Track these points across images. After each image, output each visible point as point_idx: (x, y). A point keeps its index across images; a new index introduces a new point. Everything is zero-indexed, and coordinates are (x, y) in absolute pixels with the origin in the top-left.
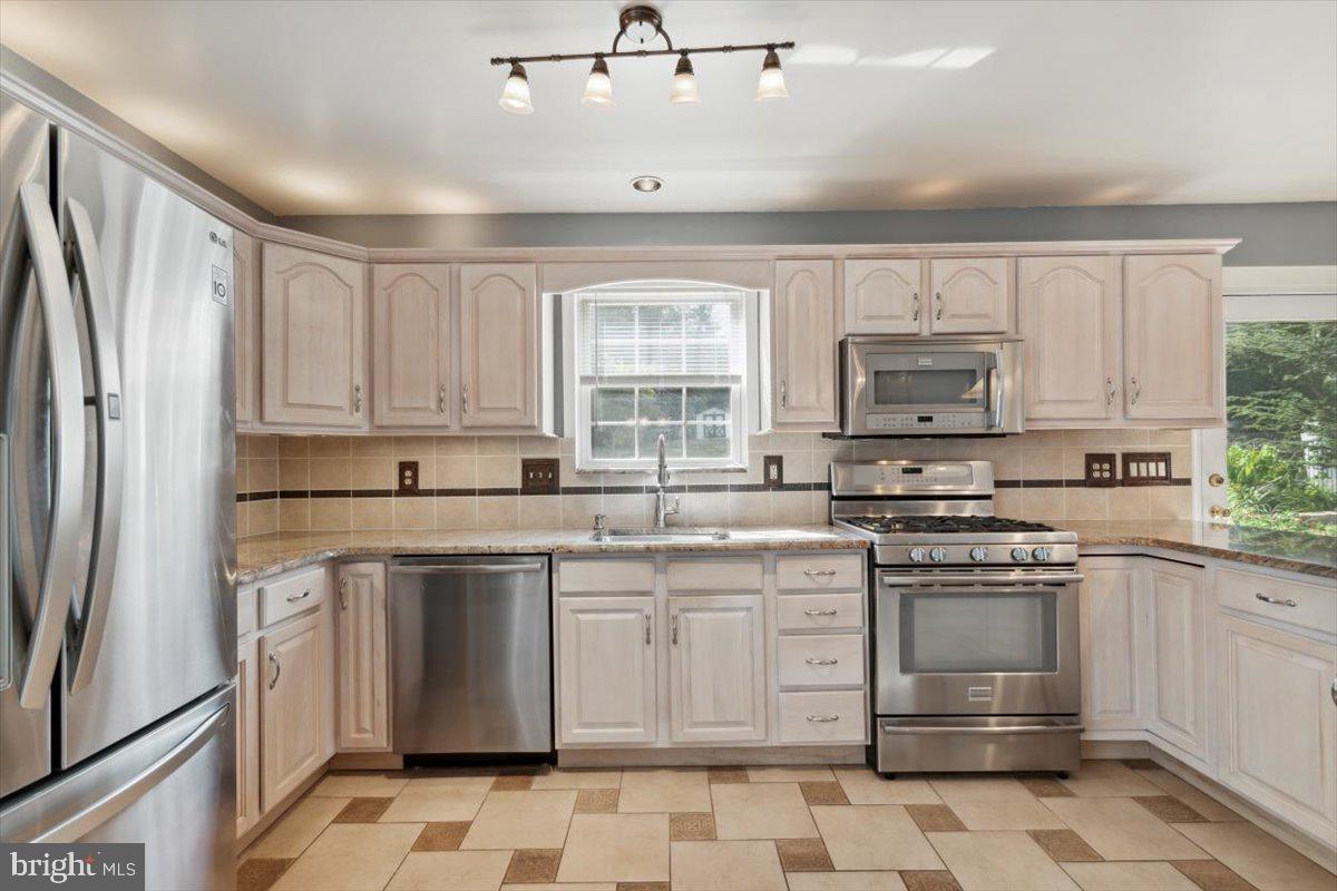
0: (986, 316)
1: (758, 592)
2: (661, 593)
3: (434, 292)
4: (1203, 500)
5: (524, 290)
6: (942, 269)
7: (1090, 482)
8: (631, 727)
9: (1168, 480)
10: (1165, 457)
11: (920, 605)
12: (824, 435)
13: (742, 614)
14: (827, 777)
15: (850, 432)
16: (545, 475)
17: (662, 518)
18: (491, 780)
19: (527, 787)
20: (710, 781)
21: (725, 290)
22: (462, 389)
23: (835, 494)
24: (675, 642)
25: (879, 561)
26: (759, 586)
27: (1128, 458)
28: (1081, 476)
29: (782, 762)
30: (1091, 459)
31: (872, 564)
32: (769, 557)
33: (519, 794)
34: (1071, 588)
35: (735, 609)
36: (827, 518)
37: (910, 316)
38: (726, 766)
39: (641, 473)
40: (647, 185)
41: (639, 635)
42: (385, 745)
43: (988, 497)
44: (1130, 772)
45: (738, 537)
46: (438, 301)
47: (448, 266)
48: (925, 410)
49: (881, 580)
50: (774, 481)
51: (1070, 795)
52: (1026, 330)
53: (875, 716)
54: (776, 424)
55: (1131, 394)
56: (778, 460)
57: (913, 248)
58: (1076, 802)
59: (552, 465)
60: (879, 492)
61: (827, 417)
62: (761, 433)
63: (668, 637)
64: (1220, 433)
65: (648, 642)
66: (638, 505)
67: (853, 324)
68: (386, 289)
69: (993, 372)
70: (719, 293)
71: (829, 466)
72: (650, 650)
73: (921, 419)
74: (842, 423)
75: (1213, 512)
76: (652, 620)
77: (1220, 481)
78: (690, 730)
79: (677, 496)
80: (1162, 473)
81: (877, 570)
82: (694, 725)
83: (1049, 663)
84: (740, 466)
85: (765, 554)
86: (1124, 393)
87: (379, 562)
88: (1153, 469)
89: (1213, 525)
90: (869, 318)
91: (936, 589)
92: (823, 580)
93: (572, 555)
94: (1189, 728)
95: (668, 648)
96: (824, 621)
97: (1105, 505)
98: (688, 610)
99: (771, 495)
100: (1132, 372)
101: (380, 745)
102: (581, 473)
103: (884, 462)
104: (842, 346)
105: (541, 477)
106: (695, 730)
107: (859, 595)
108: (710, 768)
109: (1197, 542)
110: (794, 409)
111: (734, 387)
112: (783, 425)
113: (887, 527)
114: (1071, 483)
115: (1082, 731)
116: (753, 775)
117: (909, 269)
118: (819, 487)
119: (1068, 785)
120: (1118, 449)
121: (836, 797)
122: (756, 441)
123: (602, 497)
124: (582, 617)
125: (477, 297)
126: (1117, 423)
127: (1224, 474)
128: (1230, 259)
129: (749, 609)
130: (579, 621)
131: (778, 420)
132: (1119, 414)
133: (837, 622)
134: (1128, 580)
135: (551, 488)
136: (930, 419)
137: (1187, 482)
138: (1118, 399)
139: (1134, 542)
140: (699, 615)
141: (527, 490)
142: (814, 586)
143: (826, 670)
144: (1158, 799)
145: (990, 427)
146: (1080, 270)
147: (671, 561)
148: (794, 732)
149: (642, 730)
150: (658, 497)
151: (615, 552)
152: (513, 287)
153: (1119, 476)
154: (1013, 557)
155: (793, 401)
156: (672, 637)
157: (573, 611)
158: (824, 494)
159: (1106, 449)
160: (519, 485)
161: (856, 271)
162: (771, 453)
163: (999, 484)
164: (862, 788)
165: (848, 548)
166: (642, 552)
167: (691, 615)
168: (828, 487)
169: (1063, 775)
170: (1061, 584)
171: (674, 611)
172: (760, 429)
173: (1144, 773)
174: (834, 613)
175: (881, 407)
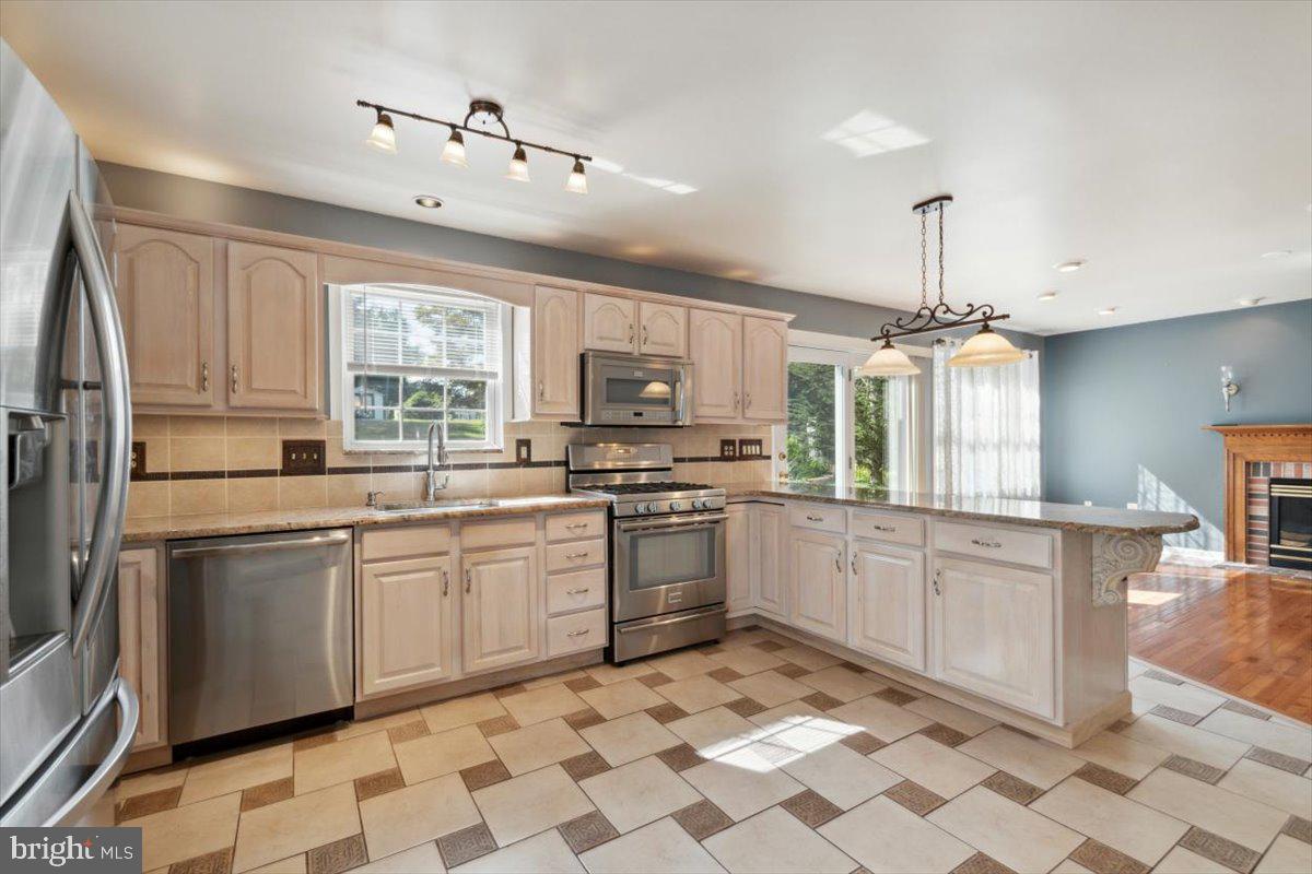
0: (672, 345)
1: (531, 544)
2: (455, 553)
3: (194, 264)
4: (777, 468)
5: (304, 277)
6: (647, 309)
7: (723, 458)
8: (430, 668)
9: (760, 457)
10: (759, 442)
11: (642, 543)
12: (562, 424)
13: (521, 563)
14: (581, 675)
15: (589, 422)
16: (310, 456)
17: (432, 492)
18: (291, 745)
19: (332, 740)
20: (497, 698)
21: (485, 300)
22: (229, 369)
23: (572, 468)
24: (468, 591)
25: (617, 514)
26: (532, 540)
27: (743, 442)
28: (718, 454)
29: (547, 673)
30: (725, 443)
31: (611, 517)
32: (540, 517)
33: (327, 748)
34: (722, 522)
35: (517, 559)
36: (564, 487)
37: (627, 340)
38: (505, 683)
39: (410, 454)
40: (429, 202)
41: (437, 589)
42: (157, 740)
43: (669, 469)
44: (747, 634)
45: (504, 504)
46: (198, 275)
47: (211, 239)
48: (639, 409)
49: (619, 527)
50: (524, 460)
51: (722, 651)
52: (695, 356)
53: (611, 624)
54: (534, 414)
55: (747, 402)
56: (527, 443)
57: (630, 292)
58: (725, 654)
59: (319, 447)
60: (597, 467)
61: (571, 411)
62: (514, 421)
63: (461, 587)
64: (783, 428)
65: (445, 593)
66: (408, 482)
67: (592, 343)
68: (126, 252)
69: (678, 385)
70: (478, 301)
71: (567, 448)
72: (447, 601)
73: (636, 414)
74: (583, 414)
75: (781, 476)
76: (448, 576)
77: (784, 457)
78: (479, 661)
79: (447, 473)
80: (758, 452)
81: (616, 521)
82: (482, 656)
83: (711, 574)
84: (496, 447)
85: (537, 515)
86: (743, 402)
87: (150, 548)
88: (755, 450)
89: (781, 483)
90: (601, 338)
91: (652, 531)
92: (578, 531)
93: (375, 526)
94: (776, 600)
95: (461, 595)
96: (579, 561)
97: (731, 473)
98: (478, 564)
99: (521, 471)
100: (747, 389)
101: (151, 741)
102: (348, 454)
103: (602, 445)
104: (583, 357)
105: (304, 458)
106: (485, 660)
107: (602, 540)
108: (492, 690)
109: (774, 490)
110: (547, 403)
111: (490, 382)
112: (538, 415)
113: (621, 489)
114: (714, 459)
115: (727, 611)
116: (528, 686)
117: (627, 306)
118: (558, 464)
119: (720, 646)
120: (737, 437)
121: (590, 684)
122: (511, 427)
123: (371, 476)
124: (384, 580)
125: (249, 277)
126: (739, 421)
127: (786, 452)
128: (792, 325)
129: (526, 558)
130: (380, 582)
131: (537, 411)
132: (740, 416)
133: (588, 561)
134: (748, 516)
135: (318, 468)
136: (641, 414)
137: (769, 458)
138: (740, 406)
139: (751, 494)
140: (486, 567)
141: (289, 469)
142: (574, 536)
143: (580, 597)
144: (765, 643)
145: (676, 421)
146: (721, 321)
147: (464, 525)
148: (560, 647)
149: (439, 669)
150: (428, 475)
151: (417, 520)
152: (291, 272)
153: (737, 454)
154: (693, 506)
155: (547, 396)
156: (465, 586)
157: (376, 576)
158: (562, 469)
159: (731, 436)
160: (279, 466)
161: (593, 302)
162: (522, 437)
163: (676, 460)
164: (604, 675)
165: (595, 507)
166: (440, 519)
167: (480, 568)
168: (566, 463)
169: (716, 642)
170: (717, 522)
171: (467, 566)
172: (513, 417)
173: (756, 632)
174: (585, 555)
175: (611, 406)
